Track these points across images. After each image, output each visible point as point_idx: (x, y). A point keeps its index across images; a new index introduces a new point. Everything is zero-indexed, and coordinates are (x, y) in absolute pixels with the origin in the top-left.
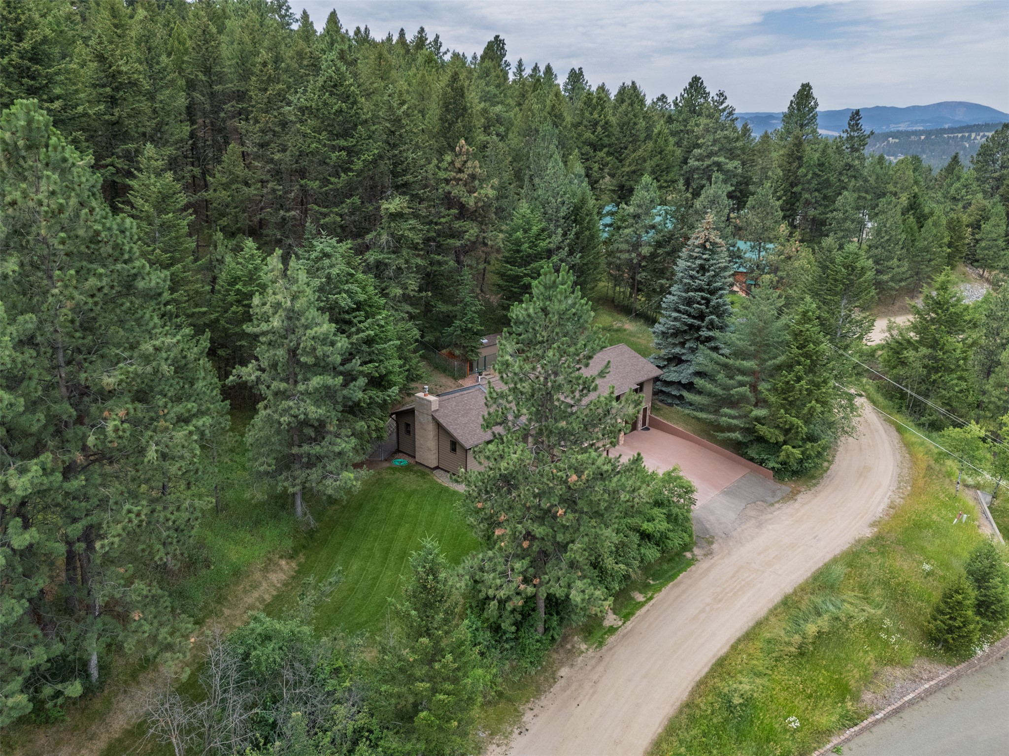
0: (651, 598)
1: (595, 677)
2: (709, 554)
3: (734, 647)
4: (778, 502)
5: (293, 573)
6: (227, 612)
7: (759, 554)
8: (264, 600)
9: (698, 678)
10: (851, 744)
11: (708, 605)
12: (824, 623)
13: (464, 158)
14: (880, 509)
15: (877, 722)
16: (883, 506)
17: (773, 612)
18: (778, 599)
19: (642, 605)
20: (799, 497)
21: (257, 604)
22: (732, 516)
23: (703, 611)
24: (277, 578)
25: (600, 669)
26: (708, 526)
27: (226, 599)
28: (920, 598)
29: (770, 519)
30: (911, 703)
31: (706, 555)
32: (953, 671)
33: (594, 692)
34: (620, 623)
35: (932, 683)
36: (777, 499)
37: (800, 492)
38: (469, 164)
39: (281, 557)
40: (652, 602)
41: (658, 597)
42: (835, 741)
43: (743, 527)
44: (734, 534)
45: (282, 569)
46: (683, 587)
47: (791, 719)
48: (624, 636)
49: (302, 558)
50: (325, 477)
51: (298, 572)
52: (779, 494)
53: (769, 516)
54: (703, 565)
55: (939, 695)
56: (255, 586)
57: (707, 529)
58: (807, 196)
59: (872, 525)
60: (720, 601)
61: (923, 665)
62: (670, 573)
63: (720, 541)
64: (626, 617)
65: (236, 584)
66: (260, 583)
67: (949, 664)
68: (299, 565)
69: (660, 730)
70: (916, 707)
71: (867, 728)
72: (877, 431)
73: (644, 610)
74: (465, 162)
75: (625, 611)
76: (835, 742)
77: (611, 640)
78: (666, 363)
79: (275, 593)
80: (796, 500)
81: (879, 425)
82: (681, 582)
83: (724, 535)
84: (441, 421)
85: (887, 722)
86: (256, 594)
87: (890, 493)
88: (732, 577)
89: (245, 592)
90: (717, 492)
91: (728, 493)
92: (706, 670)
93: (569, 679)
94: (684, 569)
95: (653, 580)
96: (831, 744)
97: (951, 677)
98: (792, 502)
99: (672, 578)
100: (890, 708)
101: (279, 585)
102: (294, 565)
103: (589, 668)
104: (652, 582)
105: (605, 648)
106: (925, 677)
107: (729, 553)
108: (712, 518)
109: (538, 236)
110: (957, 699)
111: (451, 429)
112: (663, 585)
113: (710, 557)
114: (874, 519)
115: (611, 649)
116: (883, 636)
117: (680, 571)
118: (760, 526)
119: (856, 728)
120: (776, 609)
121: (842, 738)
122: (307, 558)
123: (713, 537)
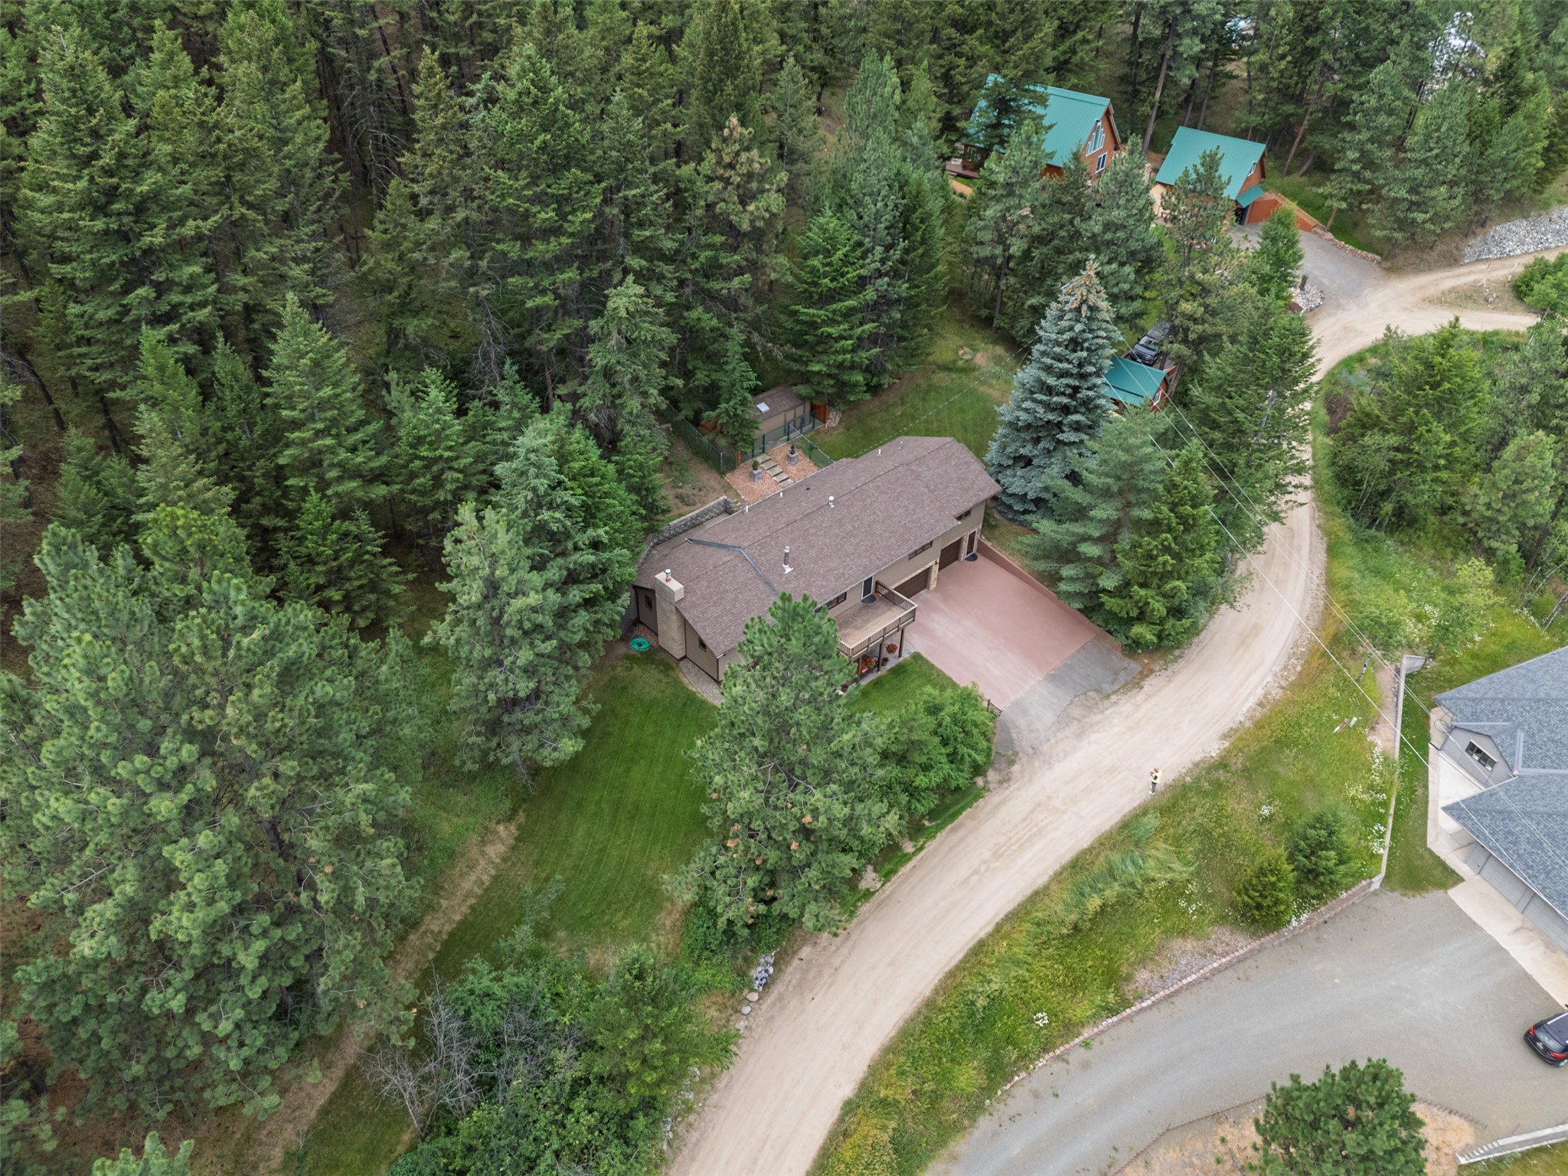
0: (922, 848)
1: (837, 962)
2: (1005, 781)
3: (998, 928)
4: (1115, 692)
5: (512, 841)
6: (444, 903)
7: (1066, 783)
8: (483, 883)
9: (947, 969)
10: (1106, 1038)
11: (985, 862)
12: (1113, 891)
13: (737, 147)
14: (1245, 709)
15: (1142, 1010)
16: (1251, 702)
17: (1057, 877)
18: (1067, 858)
19: (908, 857)
20: (1149, 684)
21: (476, 889)
22: (1049, 717)
23: (976, 872)
24: (496, 850)
25: (844, 950)
26: (1014, 735)
27: (442, 888)
28: (1244, 852)
29: (1098, 723)
30: (1191, 984)
31: (1001, 782)
32: (1256, 944)
33: (832, 983)
34: (879, 885)
35: (1224, 960)
36: (1116, 687)
37: (1152, 671)
38: (744, 156)
39: (498, 823)
40: (922, 854)
41: (931, 845)
42: (1087, 1033)
43: (1060, 736)
44: (1045, 748)
45: (500, 838)
46: (961, 833)
47: (1040, 1015)
48: (880, 904)
49: (521, 817)
50: (542, 745)
51: (518, 839)
52: (1123, 677)
53: (1099, 717)
54: (993, 799)
55: (1230, 973)
56: (471, 867)
57: (1012, 741)
58: (1327, 56)
59: (1224, 737)
60: (1001, 856)
61: (1221, 935)
62: (952, 810)
63: (1024, 759)
64: (887, 876)
65: (452, 867)
66: (477, 861)
67: (1254, 935)
68: (519, 828)
69: (893, 1034)
70: (1195, 989)
71: (1130, 1018)
72: (1299, 550)
73: (909, 866)
74: (737, 154)
75: (888, 867)
76: (1086, 1035)
77: (864, 908)
78: (1010, 462)
79: (493, 872)
80: (1141, 688)
81: (1306, 536)
82: (961, 825)
83: (1031, 751)
84: (686, 615)
85: (1155, 1009)
86: (473, 877)
87: (1269, 678)
88: (1024, 820)
89: (462, 875)
90: (1040, 678)
91: (1054, 678)
92: (960, 956)
93: (810, 961)
94: (969, 805)
95: (930, 820)
96: (1081, 1038)
97: (1251, 951)
98: (1135, 691)
99: (954, 816)
100: (1162, 994)
101: (498, 861)
102: (513, 828)
103: (833, 948)
104: (927, 823)
105: (855, 920)
106: (1219, 950)
107: (1030, 781)
108: (1022, 722)
109: (846, 261)
110: (1248, 979)
111: (698, 627)
112: (940, 828)
113: (1005, 785)
114: (1232, 725)
115: (861, 922)
116: (1182, 904)
117: (964, 808)
118: (1080, 735)
119: (1115, 1019)
120: (1061, 873)
121: (1096, 1030)
122: (528, 816)
123: (1016, 754)
